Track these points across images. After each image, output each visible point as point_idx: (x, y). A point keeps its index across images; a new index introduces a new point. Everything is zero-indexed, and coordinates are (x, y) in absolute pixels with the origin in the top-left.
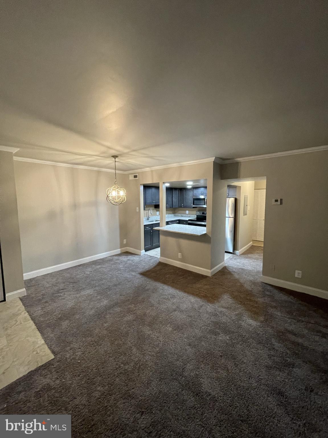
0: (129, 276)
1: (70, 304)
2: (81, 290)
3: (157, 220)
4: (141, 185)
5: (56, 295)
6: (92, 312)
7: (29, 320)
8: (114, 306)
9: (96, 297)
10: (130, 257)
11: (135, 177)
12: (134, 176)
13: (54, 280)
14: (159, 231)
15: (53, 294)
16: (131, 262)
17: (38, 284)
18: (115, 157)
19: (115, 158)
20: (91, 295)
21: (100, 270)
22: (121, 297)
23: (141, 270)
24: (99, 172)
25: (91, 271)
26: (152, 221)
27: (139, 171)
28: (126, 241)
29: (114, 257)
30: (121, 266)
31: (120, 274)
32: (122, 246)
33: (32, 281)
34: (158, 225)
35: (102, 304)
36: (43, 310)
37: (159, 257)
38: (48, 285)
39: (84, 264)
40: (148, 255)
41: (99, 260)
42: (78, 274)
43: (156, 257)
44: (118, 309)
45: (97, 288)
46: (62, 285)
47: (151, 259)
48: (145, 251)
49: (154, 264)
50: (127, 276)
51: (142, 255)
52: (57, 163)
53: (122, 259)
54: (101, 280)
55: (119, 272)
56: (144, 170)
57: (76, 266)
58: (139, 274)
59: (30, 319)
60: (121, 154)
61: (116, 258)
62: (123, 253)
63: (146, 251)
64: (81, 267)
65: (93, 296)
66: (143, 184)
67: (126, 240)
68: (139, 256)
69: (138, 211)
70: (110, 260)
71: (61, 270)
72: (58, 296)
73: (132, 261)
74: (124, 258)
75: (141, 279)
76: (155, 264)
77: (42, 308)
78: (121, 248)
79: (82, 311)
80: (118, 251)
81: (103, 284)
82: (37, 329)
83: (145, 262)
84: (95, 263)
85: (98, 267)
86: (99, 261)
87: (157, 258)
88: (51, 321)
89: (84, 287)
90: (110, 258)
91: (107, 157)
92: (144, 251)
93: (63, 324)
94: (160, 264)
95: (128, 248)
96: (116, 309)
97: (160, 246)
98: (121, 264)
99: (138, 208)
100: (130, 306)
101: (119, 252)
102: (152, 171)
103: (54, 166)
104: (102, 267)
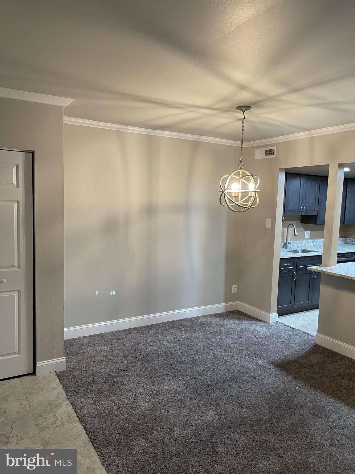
0: (250, 365)
1: (143, 405)
2: (159, 377)
3: (307, 249)
4: (281, 170)
5: (115, 379)
6: (187, 432)
7: (75, 421)
8: (229, 428)
9: (191, 399)
10: (246, 324)
11: (270, 152)
12: (267, 151)
13: (109, 348)
14: (318, 274)
15: (110, 376)
16: (250, 335)
17: (84, 353)
18: (244, 108)
19: (244, 112)
20: (180, 393)
21: (189, 341)
22: (240, 409)
23: (275, 357)
24: (196, 145)
25: (173, 342)
26: (295, 251)
27: (281, 139)
28: (236, 289)
29: (213, 319)
30: (230, 341)
31: (232, 356)
32: (228, 298)
33: (73, 345)
34: (318, 260)
35: (204, 418)
36: (96, 406)
37: (314, 333)
38: (99, 358)
39: (157, 325)
40: (286, 324)
41: (183, 320)
42: (149, 345)
43: (304, 333)
44: (240, 438)
45: (189, 381)
46: (124, 361)
47: (294, 335)
48: (278, 316)
49: (304, 347)
50: (247, 364)
51: (271, 323)
52: (125, 127)
53: (230, 326)
54: (194, 363)
55: (228, 353)
56: (291, 137)
57: (144, 327)
58: (272, 364)
59: (77, 418)
60: (261, 101)
61: (217, 320)
62: (229, 312)
63: (280, 315)
64: (152, 331)
65: (184, 396)
66: (286, 169)
67: (236, 286)
68: (265, 324)
69: (268, 226)
70: (205, 325)
71: (118, 331)
72: (120, 382)
73: (252, 333)
74: (233, 324)
75: (279, 376)
76: (306, 348)
77: (95, 401)
78: (225, 301)
79: (168, 425)
80: (220, 307)
81: (200, 374)
82: (91, 444)
83: (282, 340)
84: (177, 325)
85: (186, 335)
86: (186, 322)
87: (307, 333)
88: (113, 431)
89: (164, 373)
90: (205, 319)
91: (228, 110)
92: (276, 314)
93: (134, 444)
94: (317, 349)
95: (239, 302)
96: (237, 438)
97: (319, 307)
98: (229, 336)
99: (269, 221)
100: (265, 437)
101: (222, 311)
102: (312, 139)
103: (120, 133)
104: (193, 337)
